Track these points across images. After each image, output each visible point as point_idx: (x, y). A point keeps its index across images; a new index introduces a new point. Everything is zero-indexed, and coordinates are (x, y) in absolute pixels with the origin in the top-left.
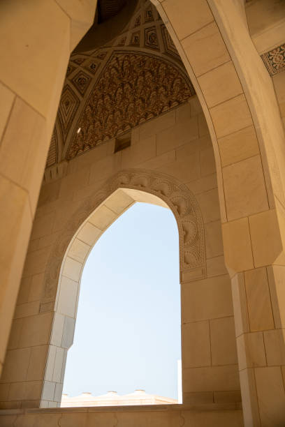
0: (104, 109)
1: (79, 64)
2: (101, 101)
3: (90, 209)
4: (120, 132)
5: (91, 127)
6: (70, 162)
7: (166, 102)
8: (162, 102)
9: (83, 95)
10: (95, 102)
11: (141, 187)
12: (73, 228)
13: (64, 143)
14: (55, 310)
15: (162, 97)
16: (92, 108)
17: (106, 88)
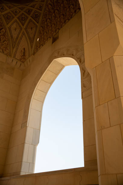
0: (48, 26)
1: (34, 7)
2: (46, 23)
3: (42, 73)
4: (55, 33)
5: (43, 36)
6: (35, 55)
7: (73, 12)
8: (72, 12)
9: (38, 23)
10: (44, 24)
11: (63, 55)
12: (35, 84)
13: (32, 47)
14: (27, 125)
15: (72, 10)
16: (43, 28)
17: (48, 16)
